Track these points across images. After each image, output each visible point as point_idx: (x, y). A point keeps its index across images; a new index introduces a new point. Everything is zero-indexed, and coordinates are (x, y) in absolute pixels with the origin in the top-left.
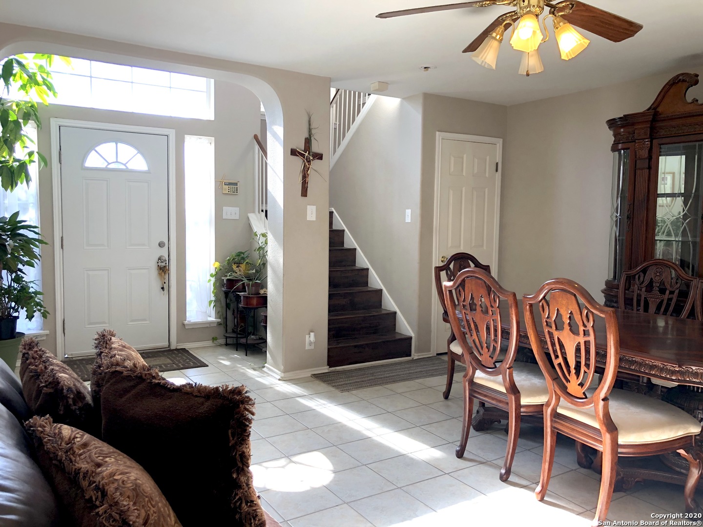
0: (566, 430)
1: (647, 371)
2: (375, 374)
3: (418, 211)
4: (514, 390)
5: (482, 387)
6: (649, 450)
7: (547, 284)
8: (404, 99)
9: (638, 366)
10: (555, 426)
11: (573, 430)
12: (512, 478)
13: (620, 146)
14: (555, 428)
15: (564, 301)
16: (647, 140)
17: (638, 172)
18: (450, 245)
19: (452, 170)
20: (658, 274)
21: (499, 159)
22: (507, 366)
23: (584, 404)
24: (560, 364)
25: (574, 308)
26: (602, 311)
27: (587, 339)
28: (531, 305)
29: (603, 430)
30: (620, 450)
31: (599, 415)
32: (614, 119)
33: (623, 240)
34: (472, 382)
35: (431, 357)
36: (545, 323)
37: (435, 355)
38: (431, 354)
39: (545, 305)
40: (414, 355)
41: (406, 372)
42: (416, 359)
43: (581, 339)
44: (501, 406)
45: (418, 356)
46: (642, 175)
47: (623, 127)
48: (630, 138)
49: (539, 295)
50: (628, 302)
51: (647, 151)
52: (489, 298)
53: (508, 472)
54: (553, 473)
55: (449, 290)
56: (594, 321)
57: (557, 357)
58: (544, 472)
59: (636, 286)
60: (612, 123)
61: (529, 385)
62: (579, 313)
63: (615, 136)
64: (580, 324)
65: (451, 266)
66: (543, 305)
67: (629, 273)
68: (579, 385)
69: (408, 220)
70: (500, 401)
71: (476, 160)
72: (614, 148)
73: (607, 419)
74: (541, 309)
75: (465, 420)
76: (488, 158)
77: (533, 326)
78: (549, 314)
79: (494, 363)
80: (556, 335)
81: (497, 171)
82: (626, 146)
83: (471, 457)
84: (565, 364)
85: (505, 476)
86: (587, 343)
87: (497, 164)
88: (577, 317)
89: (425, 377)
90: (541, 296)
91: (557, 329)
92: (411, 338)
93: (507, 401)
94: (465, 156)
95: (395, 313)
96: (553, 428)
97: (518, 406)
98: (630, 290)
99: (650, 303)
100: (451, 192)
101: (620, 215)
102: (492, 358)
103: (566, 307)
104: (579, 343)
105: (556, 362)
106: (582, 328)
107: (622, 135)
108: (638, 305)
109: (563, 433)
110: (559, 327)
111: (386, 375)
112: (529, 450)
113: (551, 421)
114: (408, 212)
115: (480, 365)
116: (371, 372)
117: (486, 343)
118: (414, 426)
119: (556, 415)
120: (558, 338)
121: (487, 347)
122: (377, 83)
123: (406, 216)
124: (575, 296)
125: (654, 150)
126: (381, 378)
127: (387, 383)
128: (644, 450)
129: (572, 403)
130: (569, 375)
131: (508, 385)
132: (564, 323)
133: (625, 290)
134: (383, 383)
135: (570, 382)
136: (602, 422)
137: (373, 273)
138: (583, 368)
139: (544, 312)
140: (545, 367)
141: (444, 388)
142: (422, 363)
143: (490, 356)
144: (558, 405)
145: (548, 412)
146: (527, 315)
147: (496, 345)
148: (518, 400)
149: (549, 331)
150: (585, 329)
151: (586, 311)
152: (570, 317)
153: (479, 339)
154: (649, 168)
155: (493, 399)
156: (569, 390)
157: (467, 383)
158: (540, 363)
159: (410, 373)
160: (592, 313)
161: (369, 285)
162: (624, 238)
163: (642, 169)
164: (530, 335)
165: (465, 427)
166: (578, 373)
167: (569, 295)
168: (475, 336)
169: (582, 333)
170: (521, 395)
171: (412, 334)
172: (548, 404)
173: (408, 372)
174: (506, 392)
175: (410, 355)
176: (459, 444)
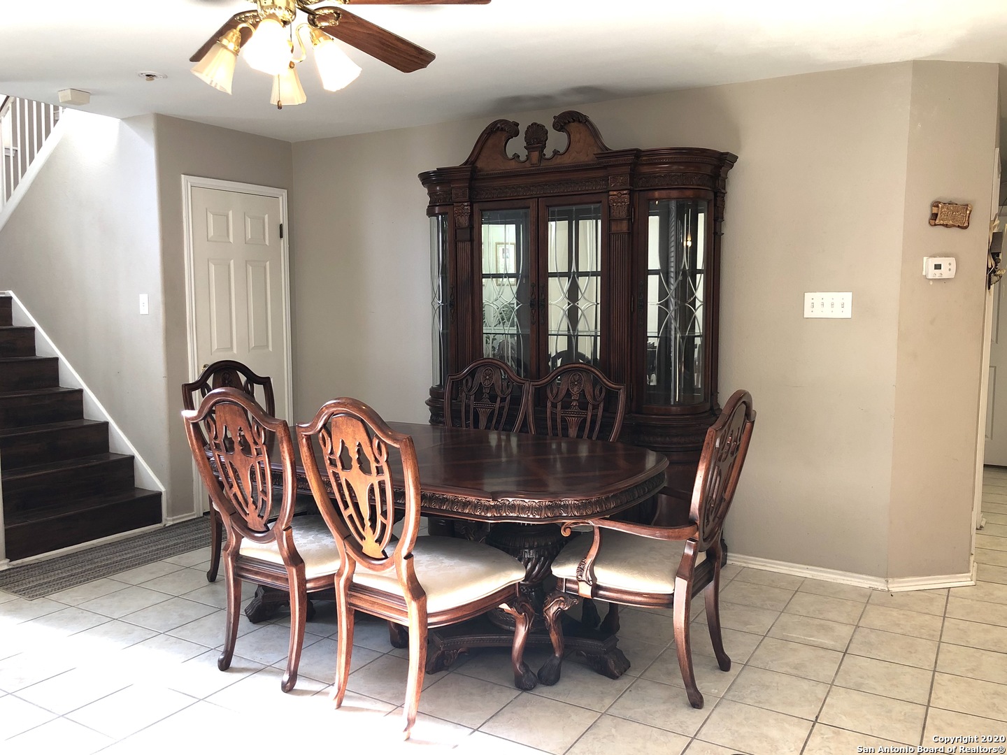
0: (365, 605)
1: (460, 511)
2: (96, 560)
3: (159, 297)
4: (295, 559)
5: (251, 560)
6: (465, 613)
7: (327, 407)
8: (122, 119)
9: (450, 505)
10: (351, 602)
11: (374, 603)
12: (300, 685)
13: (437, 210)
14: (351, 604)
15: (348, 430)
16: (466, 204)
17: (460, 245)
18: (215, 347)
19: (211, 233)
20: (487, 377)
21: (283, 218)
22: (283, 527)
23: (384, 567)
24: (351, 517)
25: (362, 437)
26: (396, 440)
27: (381, 478)
28: (309, 438)
29: (407, 597)
30: (430, 620)
31: (402, 579)
32: (427, 173)
33: (447, 333)
34: (237, 557)
35: (194, 519)
36: (329, 462)
37: (202, 515)
38: (194, 515)
39: (326, 436)
40: (166, 520)
41: (151, 549)
42: (169, 526)
43: (374, 479)
44: (279, 584)
45: (173, 520)
46: (464, 247)
47: (438, 184)
48: (448, 200)
49: (317, 423)
50: (455, 415)
51: (467, 218)
52: (251, 431)
53: (294, 676)
54: (353, 666)
55: (193, 423)
56: (388, 454)
57: (346, 506)
58: (339, 669)
59: (464, 394)
60: (425, 178)
61: (318, 548)
62: (368, 444)
63: (430, 194)
64: (371, 459)
65: (210, 382)
66: (323, 435)
67: (455, 377)
68: (376, 541)
69: (144, 310)
70: (277, 578)
71: (248, 220)
72: (430, 213)
73: (412, 583)
74: (321, 442)
75: (229, 613)
76: (266, 216)
77: (313, 466)
78: (332, 448)
79: (266, 525)
80: (343, 476)
81: (281, 236)
82: (444, 209)
83: (243, 665)
84: (357, 516)
85: (289, 684)
86: (381, 484)
87: (281, 226)
88: (367, 450)
89: (183, 552)
90: (320, 424)
91: (344, 468)
92: (159, 495)
93: (286, 577)
94: (231, 213)
95: (132, 458)
96: (349, 604)
97: (302, 581)
98: (459, 400)
99: (480, 415)
100: (212, 268)
101: (442, 302)
102: (262, 517)
103: (351, 436)
104: (372, 485)
105: (346, 514)
106: (373, 465)
107: (437, 195)
108: (467, 418)
109: (361, 610)
110: (346, 466)
111: (115, 559)
112: (328, 637)
113: (347, 595)
114: (143, 298)
115: (246, 530)
116: (90, 557)
117: (252, 497)
118: (155, 634)
119: (352, 588)
120: (346, 480)
121: (253, 501)
122: (69, 91)
123: (141, 305)
124: (362, 421)
125: (476, 217)
126: (107, 565)
127: (116, 572)
128: (460, 614)
129: (369, 568)
130: (364, 530)
131: (286, 554)
132: (351, 459)
133: (452, 399)
134: (109, 573)
135: (365, 539)
136: (407, 587)
137: (90, 397)
138: (380, 519)
139: (325, 446)
140: (333, 522)
141: (208, 567)
142: (179, 531)
143: (259, 516)
144: (353, 573)
145: (340, 585)
146: (304, 451)
147: (265, 499)
148: (301, 573)
149: (333, 472)
150: (377, 465)
151: (377, 441)
152: (358, 450)
153: (242, 493)
154: (471, 240)
155: (268, 576)
156: (365, 550)
157: (229, 559)
158: (326, 518)
159: (158, 550)
160: (386, 444)
161: (85, 417)
162: (448, 331)
163: (463, 241)
164: (310, 480)
165: (230, 623)
166: (373, 527)
167: (354, 420)
168: (235, 489)
169: (374, 470)
170: (306, 566)
171: (162, 488)
172: (339, 574)
173: (154, 548)
174: (283, 564)
175: (160, 521)
176: (222, 649)
